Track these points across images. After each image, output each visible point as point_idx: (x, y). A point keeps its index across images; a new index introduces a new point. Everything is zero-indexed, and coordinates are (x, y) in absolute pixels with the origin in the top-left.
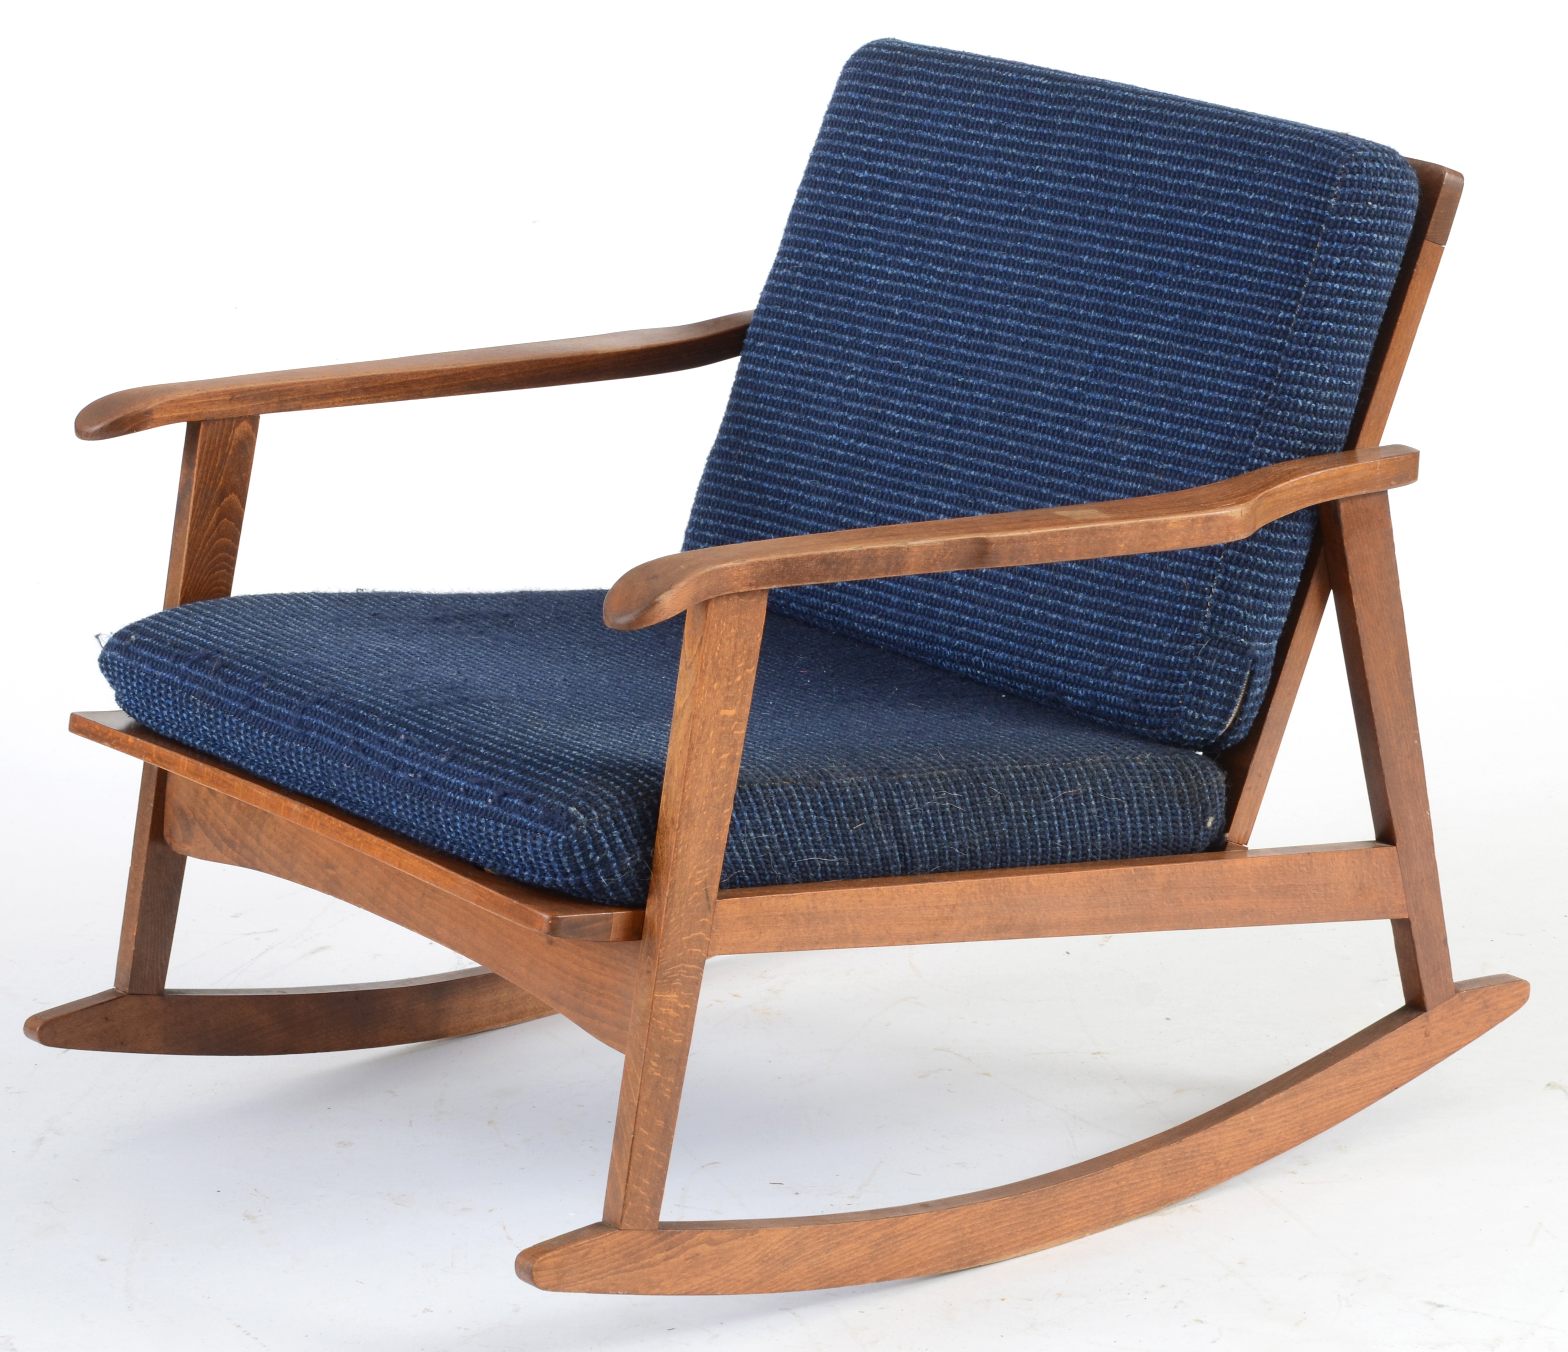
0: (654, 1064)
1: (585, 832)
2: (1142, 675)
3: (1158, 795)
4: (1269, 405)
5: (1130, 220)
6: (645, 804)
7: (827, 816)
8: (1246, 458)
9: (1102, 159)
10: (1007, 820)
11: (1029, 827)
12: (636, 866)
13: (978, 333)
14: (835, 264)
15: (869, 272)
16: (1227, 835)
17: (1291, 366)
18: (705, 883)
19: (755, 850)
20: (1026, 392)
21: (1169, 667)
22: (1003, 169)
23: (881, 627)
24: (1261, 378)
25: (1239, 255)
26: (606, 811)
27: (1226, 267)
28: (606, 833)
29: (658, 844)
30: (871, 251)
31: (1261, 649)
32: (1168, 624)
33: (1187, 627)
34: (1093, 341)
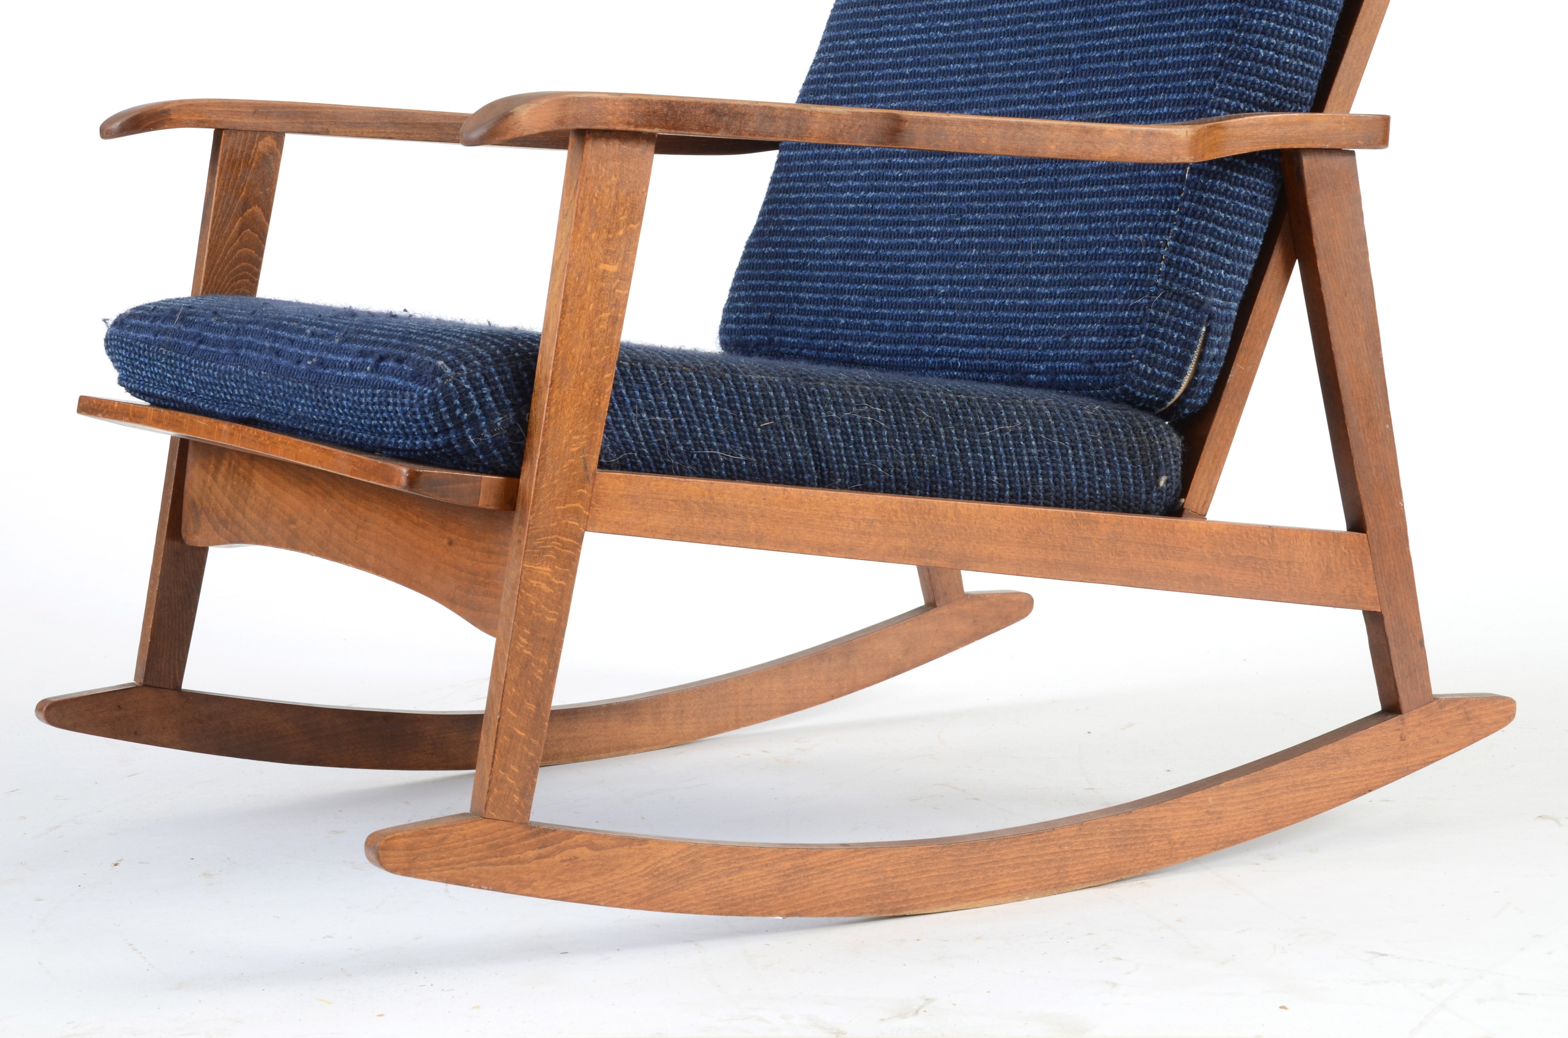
0: (524, 640)
1: (451, 385)
3: (1105, 446)
4: (1231, 56)
6: (520, 365)
7: (731, 409)
8: (1205, 110)
10: (936, 446)
11: (962, 458)
12: (510, 428)
13: (974, 69)
14: (860, 46)
15: (887, 44)
16: (1183, 500)
17: (1253, 16)
18: (582, 450)
19: (648, 433)
21: (1122, 323)
23: (877, 352)
24: (1223, 32)
26: (476, 366)
28: (475, 389)
29: (533, 408)
30: (890, 27)
31: (1218, 306)
32: (1124, 282)
33: (1141, 283)
34: (1072, 46)
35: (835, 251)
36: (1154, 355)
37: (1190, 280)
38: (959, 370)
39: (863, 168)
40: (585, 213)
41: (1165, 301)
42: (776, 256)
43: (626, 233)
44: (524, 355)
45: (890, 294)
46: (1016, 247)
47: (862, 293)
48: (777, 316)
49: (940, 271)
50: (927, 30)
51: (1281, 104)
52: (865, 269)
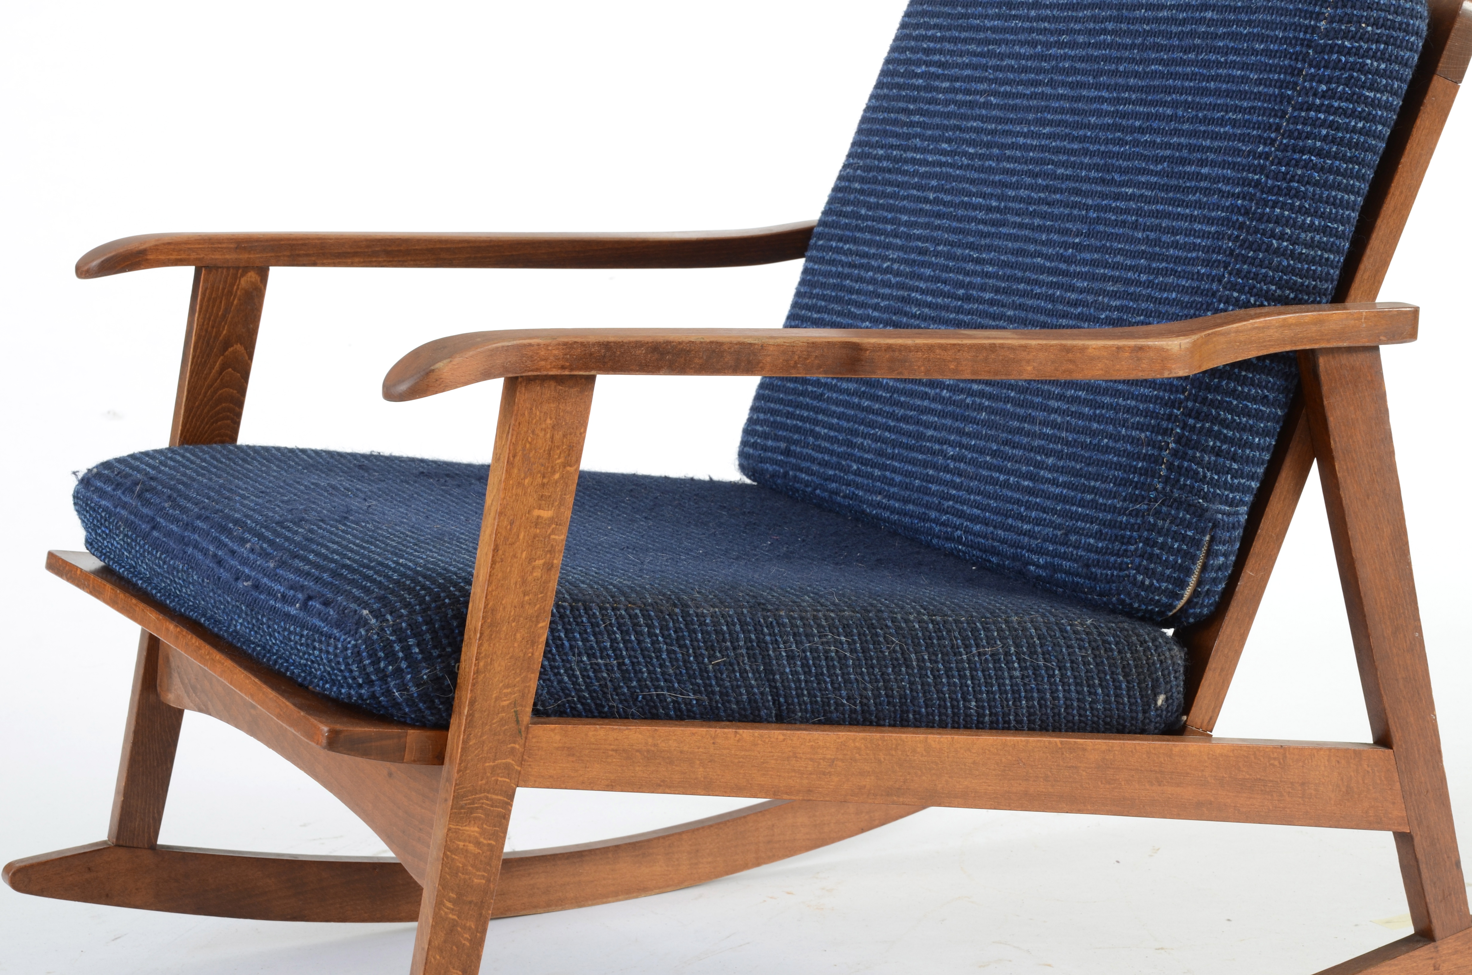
0: (449, 905)
1: (375, 637)
2: (1095, 538)
3: (1097, 665)
4: (1241, 246)
5: (1136, 75)
6: (450, 613)
7: (680, 647)
8: (1212, 303)
9: (1119, 19)
10: (908, 673)
11: (936, 684)
12: (437, 680)
13: (995, 207)
14: (888, 158)
15: (914, 161)
16: (1185, 716)
17: (1266, 203)
18: (515, 704)
19: (589, 677)
20: (1028, 260)
21: (1120, 528)
22: (1034, 44)
23: (886, 508)
24: (1234, 218)
25: (1228, 94)
26: (401, 616)
27: (1215, 107)
28: (401, 640)
29: (463, 657)
30: (918, 142)
31: (1224, 514)
32: (1124, 483)
33: (1141, 486)
34: (1090, 202)
36: (1152, 566)
37: (1192, 487)
38: (964, 545)
39: (884, 297)
40: (518, 458)
41: (1164, 509)
43: (562, 477)
44: (455, 600)
45: (901, 445)
46: (1023, 419)
47: (876, 439)
48: (793, 448)
49: (950, 430)
50: (952, 153)
51: (1296, 296)
52: (879, 413)
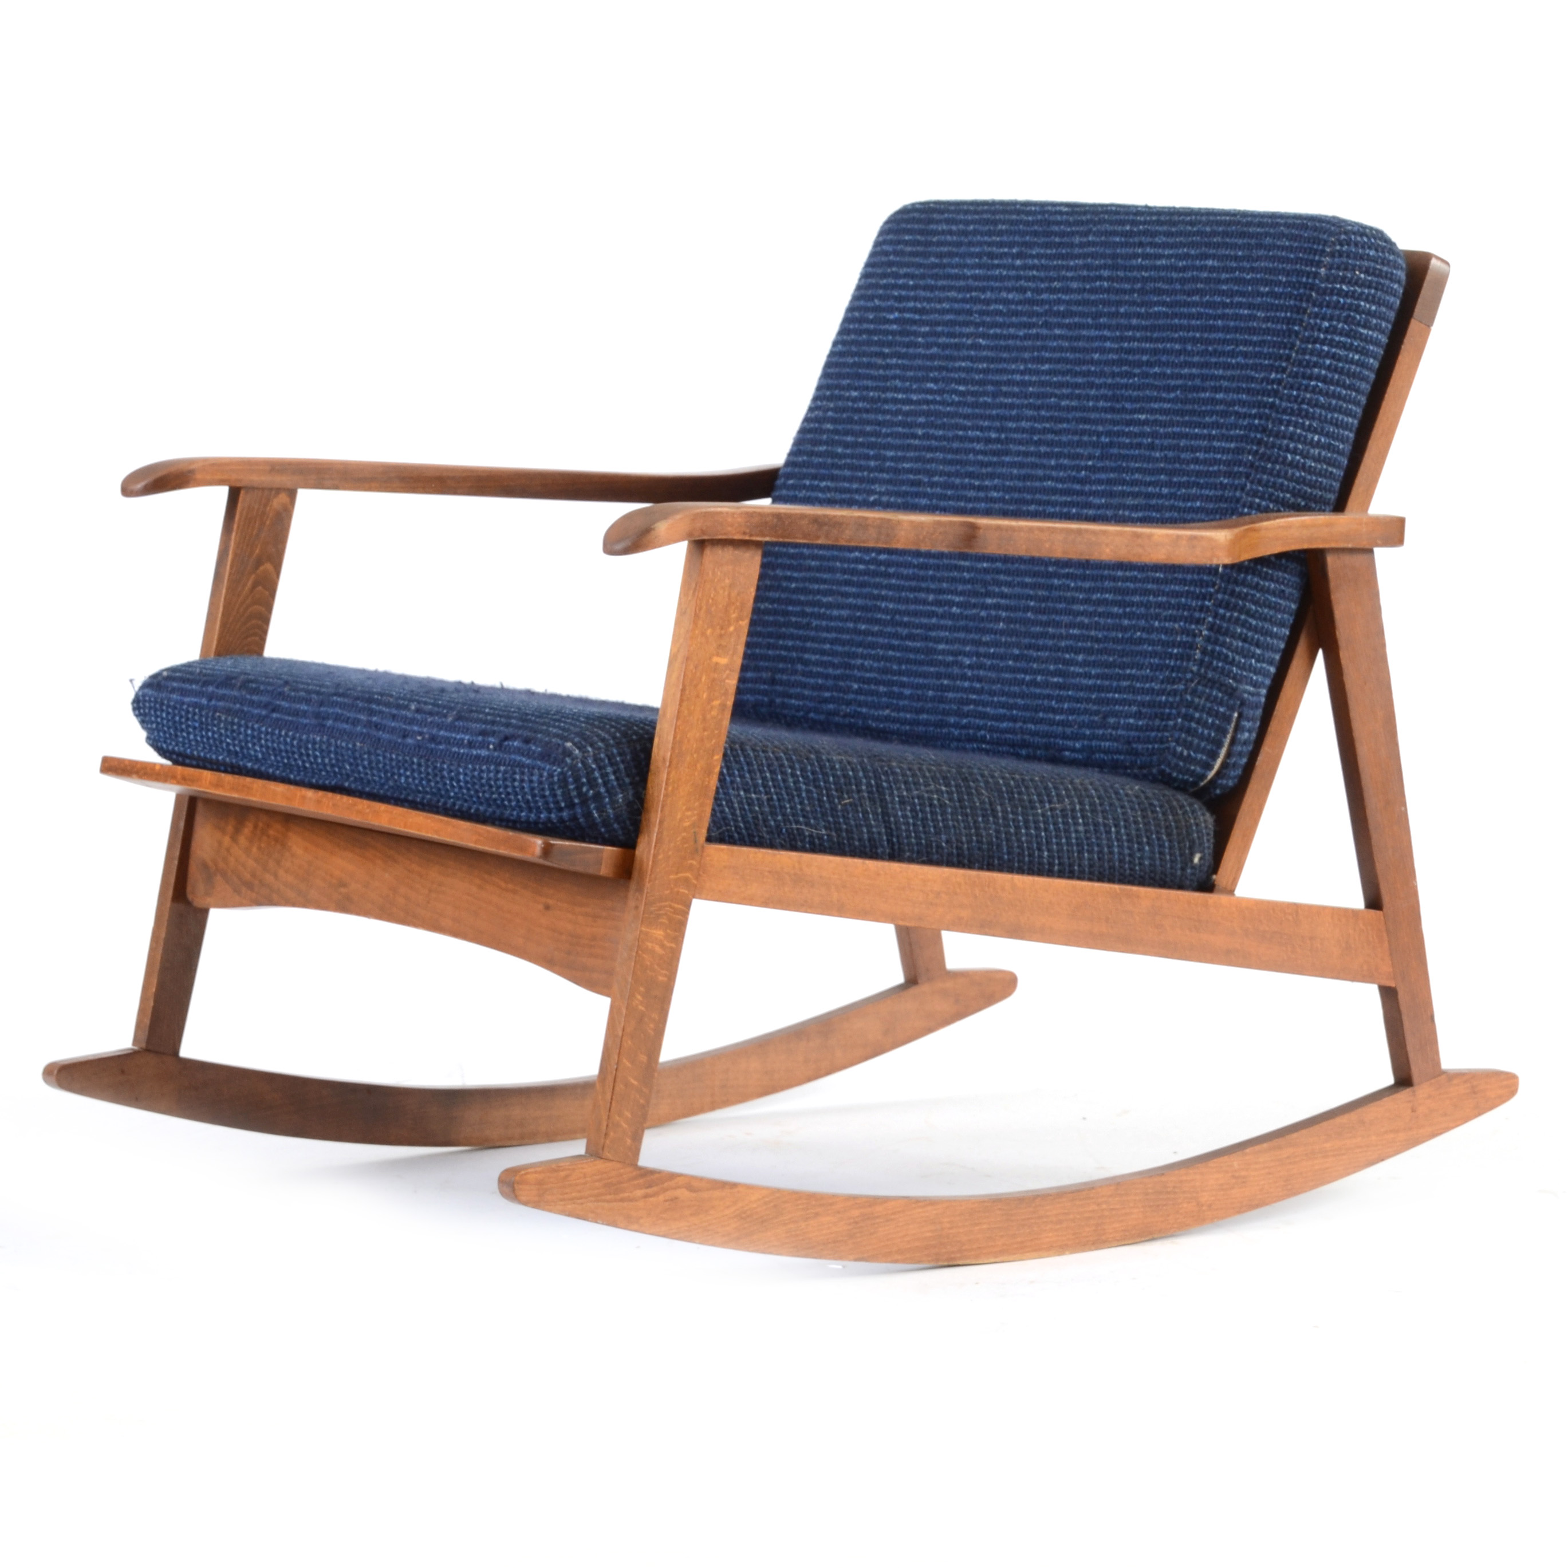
0: (639, 997)
1: (580, 765)
2: (1134, 718)
3: (1145, 824)
4: (1260, 458)
5: (1139, 316)
6: (638, 747)
7: (816, 787)
8: (1237, 509)
9: (1115, 267)
10: (994, 823)
11: (1016, 834)
12: (629, 804)
13: (995, 439)
14: (863, 399)
15: (895, 401)
16: (1214, 877)
17: (1281, 422)
18: (693, 825)
20: (1037, 484)
21: (1160, 707)
22: (1023, 290)
24: (1252, 435)
25: (1236, 329)
26: (599, 748)
27: (1225, 342)
28: (600, 768)
29: (649, 785)
30: (898, 383)
31: (1249, 693)
32: (1160, 668)
33: (1178, 669)
34: (1100, 428)
35: (845, 613)
36: (1190, 739)
37: (1223, 669)
38: (988, 743)
40: (703, 611)
41: (1200, 688)
42: (775, 613)
43: (735, 629)
45: (908, 661)
46: (1047, 624)
47: (877, 658)
49: (964, 642)
50: (940, 392)
51: (1306, 505)
52: (881, 634)
